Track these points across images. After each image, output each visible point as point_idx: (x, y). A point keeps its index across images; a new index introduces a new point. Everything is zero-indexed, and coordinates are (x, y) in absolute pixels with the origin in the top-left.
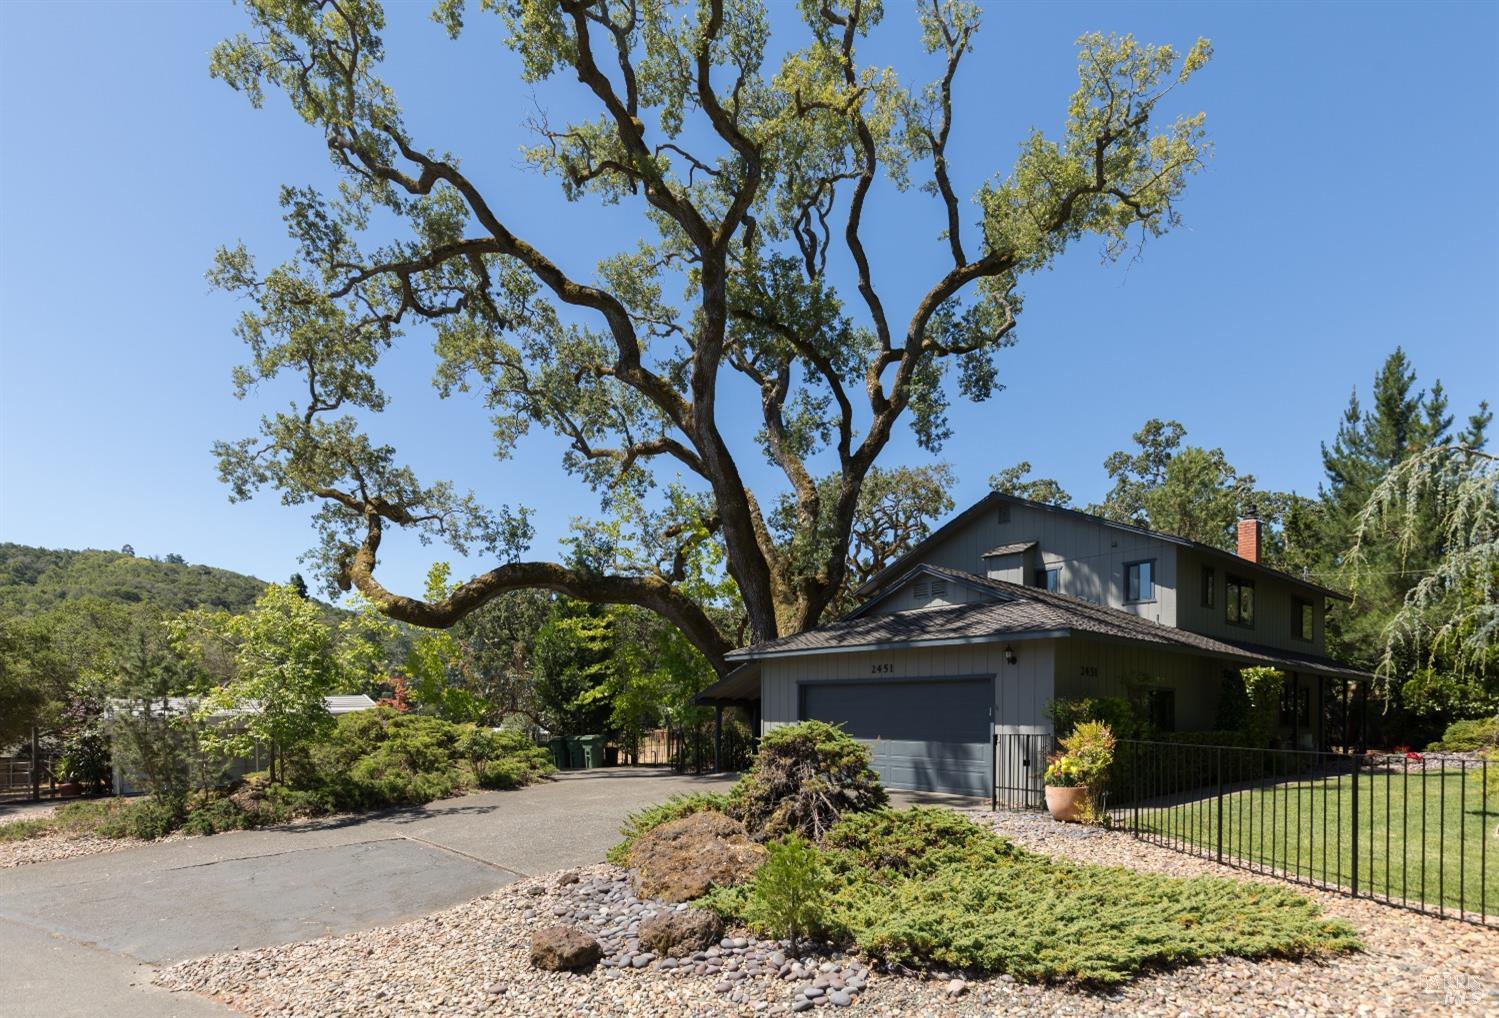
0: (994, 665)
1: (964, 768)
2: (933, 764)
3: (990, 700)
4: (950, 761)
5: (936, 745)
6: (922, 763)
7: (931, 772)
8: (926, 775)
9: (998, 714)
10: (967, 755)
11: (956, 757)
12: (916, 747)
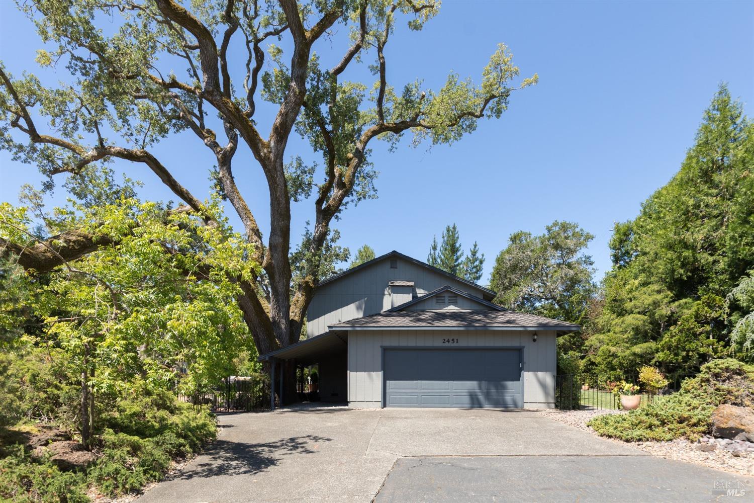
0: (525, 343)
1: (502, 394)
2: (482, 393)
3: (521, 359)
4: (493, 391)
5: (484, 383)
6: (475, 392)
7: (481, 397)
8: (478, 400)
9: (526, 366)
10: (504, 388)
11: (497, 388)
12: (472, 385)
